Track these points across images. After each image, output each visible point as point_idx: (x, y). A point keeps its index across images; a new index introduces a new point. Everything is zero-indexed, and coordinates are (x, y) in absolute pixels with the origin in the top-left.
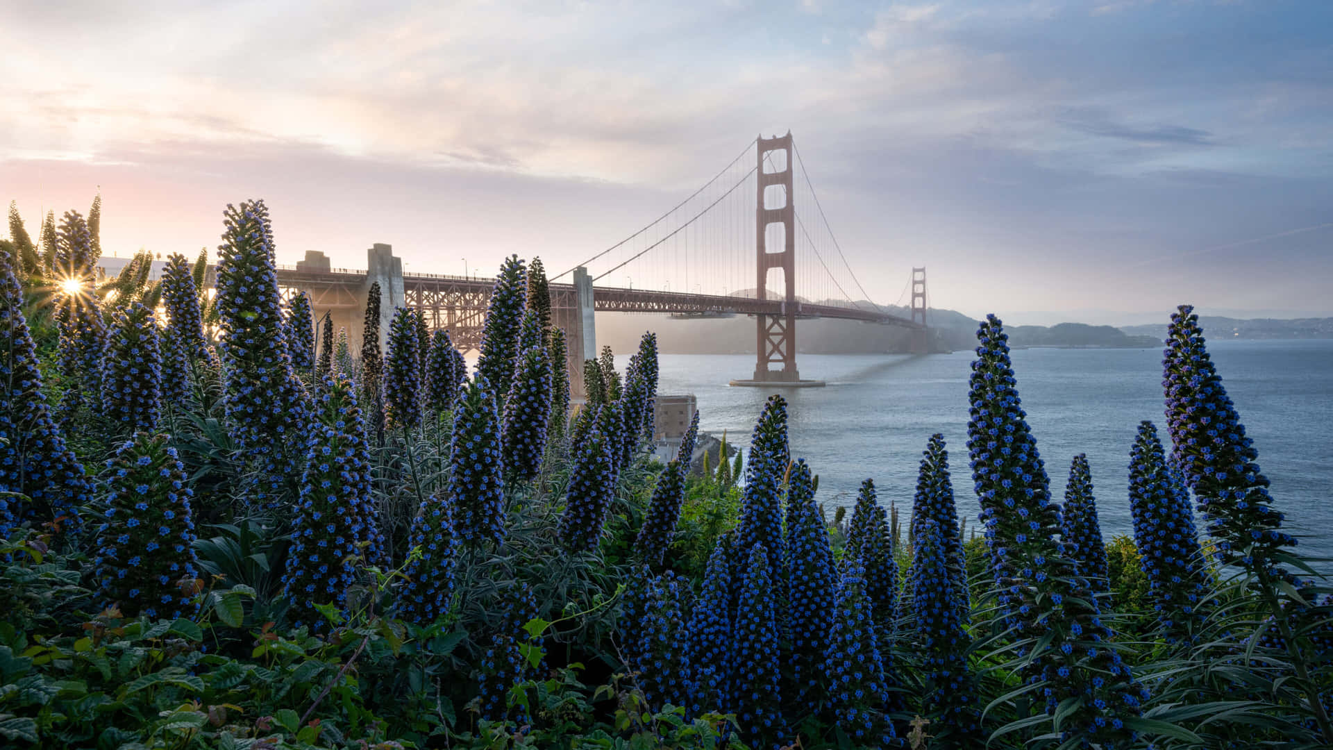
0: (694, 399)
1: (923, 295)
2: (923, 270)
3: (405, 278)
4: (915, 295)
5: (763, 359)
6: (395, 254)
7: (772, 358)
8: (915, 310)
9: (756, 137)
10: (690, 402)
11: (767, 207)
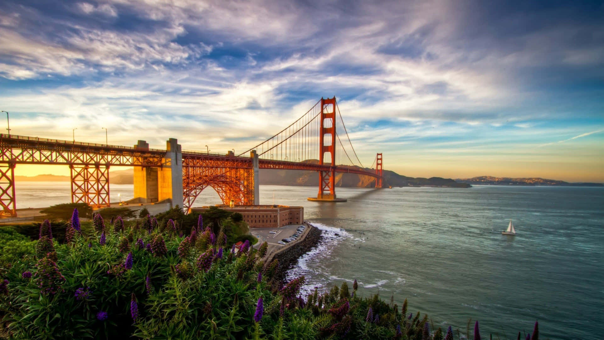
0: (303, 208)
1: (381, 164)
2: (381, 154)
3: (183, 154)
4: (378, 164)
5: (322, 190)
6: (179, 143)
7: (325, 189)
8: (377, 170)
9: (321, 98)
10: (301, 209)
11: (325, 127)
